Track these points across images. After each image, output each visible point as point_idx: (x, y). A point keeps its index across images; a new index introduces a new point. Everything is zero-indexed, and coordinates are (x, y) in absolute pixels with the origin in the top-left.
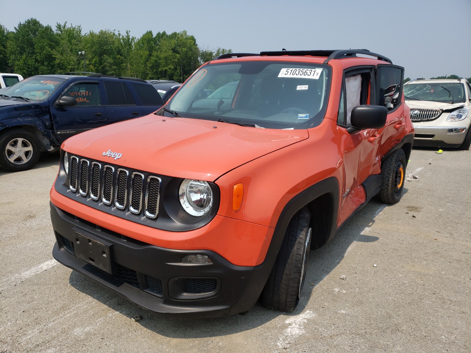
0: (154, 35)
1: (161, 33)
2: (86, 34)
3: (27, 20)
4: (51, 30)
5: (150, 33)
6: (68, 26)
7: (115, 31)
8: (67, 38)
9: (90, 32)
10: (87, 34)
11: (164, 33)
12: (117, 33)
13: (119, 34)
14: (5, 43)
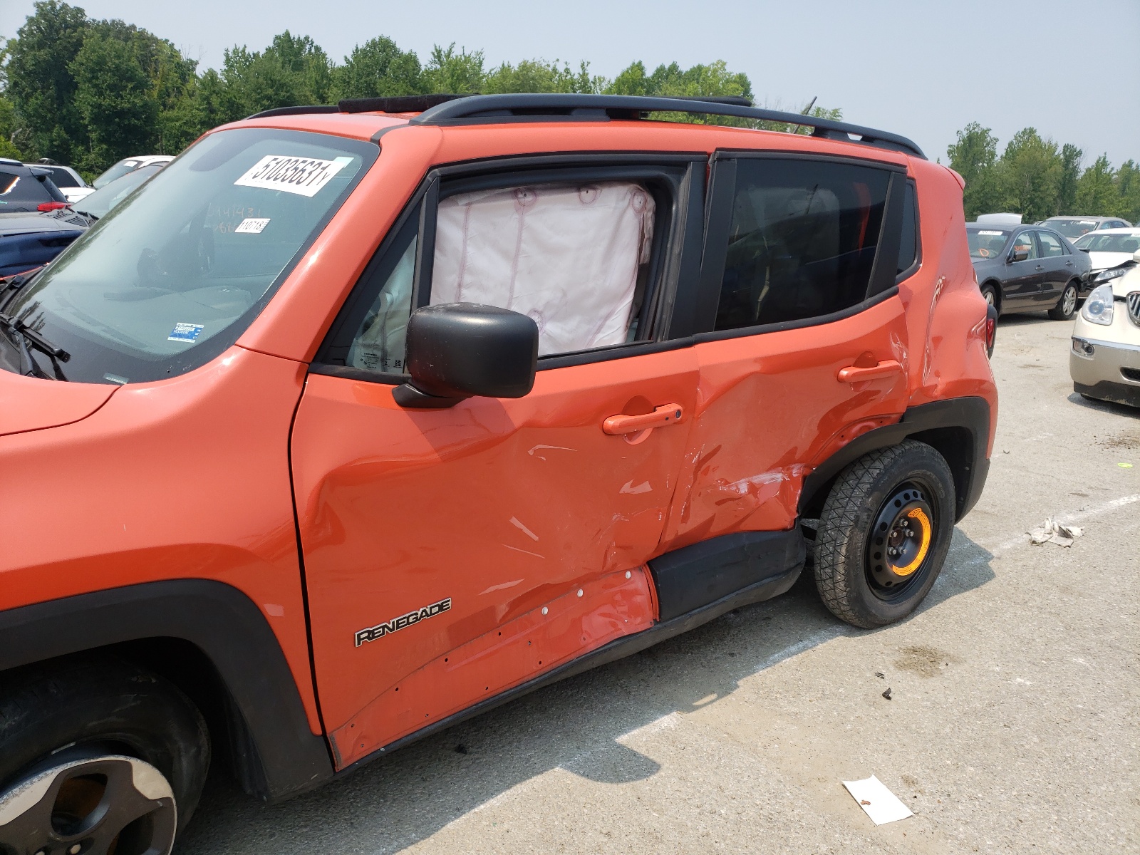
0: (649, 73)
1: (667, 67)
2: (493, 70)
3: (370, 41)
4: (416, 62)
5: (639, 67)
6: (457, 52)
7: (557, 62)
8: (448, 81)
9: (503, 65)
10: (495, 70)
11: (674, 67)
12: (561, 69)
13: (567, 71)
14: (325, 93)
